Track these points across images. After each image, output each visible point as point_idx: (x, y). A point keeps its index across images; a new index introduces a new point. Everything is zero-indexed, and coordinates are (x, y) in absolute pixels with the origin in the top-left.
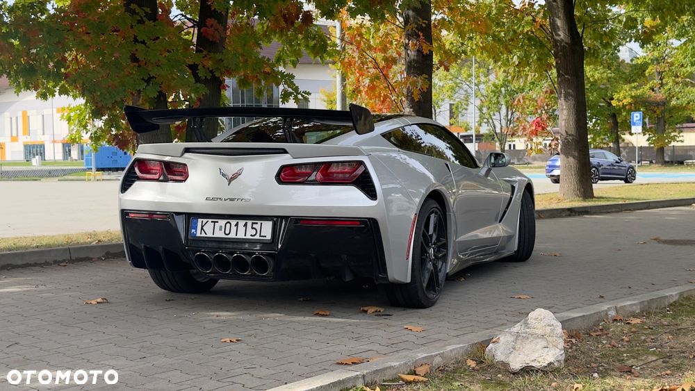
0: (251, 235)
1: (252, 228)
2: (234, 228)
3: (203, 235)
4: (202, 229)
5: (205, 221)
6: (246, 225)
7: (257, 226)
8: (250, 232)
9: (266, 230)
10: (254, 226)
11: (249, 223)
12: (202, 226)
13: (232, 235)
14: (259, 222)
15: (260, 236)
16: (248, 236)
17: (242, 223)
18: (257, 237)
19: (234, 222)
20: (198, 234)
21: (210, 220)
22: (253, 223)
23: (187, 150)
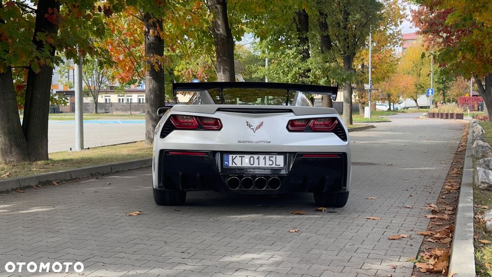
0: (269, 165)
1: (270, 160)
2: (256, 161)
3: (234, 165)
4: (233, 161)
5: (234, 156)
6: (265, 158)
7: (273, 159)
8: (268, 163)
9: (280, 161)
10: (271, 159)
11: (267, 157)
12: (233, 160)
13: (256, 165)
14: (274, 156)
15: (276, 165)
16: (267, 165)
17: (262, 157)
18: (274, 166)
19: (256, 156)
20: (230, 165)
21: (238, 156)
22: (270, 157)
23: (219, 110)
